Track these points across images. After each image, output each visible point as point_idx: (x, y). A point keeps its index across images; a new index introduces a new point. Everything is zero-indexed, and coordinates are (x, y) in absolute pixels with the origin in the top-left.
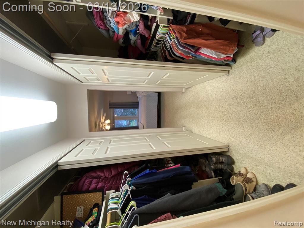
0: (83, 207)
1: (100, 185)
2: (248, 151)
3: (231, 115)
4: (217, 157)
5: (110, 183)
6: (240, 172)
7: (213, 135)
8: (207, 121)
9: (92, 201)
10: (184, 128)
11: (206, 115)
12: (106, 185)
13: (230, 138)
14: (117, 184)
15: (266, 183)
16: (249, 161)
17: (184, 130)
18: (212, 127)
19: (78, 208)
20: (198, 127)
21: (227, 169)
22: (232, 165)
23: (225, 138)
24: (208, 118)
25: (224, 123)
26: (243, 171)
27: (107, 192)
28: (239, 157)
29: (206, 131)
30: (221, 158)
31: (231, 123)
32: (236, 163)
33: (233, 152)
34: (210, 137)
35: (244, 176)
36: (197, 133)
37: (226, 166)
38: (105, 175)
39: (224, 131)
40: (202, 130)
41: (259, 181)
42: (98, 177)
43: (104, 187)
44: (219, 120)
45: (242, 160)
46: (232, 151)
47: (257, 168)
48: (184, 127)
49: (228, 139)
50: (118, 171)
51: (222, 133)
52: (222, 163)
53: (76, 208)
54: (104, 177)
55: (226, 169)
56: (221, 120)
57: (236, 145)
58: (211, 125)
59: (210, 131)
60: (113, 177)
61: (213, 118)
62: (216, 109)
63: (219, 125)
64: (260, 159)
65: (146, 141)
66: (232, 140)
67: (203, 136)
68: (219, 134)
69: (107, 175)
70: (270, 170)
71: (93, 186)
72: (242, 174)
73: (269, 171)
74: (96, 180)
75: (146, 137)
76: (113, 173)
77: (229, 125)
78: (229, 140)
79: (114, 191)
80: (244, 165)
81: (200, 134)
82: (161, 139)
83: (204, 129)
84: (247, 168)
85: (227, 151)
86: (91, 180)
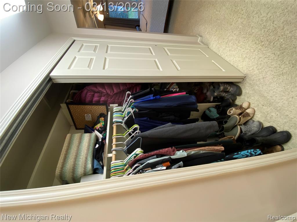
0: (90, 115)
1: (103, 99)
2: (267, 90)
3: (277, 39)
4: (226, 86)
5: (113, 98)
6: (242, 105)
7: (233, 59)
8: (236, 37)
9: (98, 111)
10: (200, 38)
11: (240, 27)
12: (109, 100)
13: (255, 69)
14: (120, 99)
15: (262, 121)
16: (259, 99)
17: (199, 41)
18: (239, 47)
19: (86, 115)
20: (220, 42)
21: (230, 99)
22: (237, 96)
23: (248, 67)
24: (240, 33)
25: (260, 47)
26: (245, 105)
27: (111, 105)
28: (250, 92)
29: (228, 51)
30: (229, 88)
31: (270, 50)
32: (242, 96)
33: (247, 85)
34: (228, 60)
35: (244, 110)
36: (214, 50)
37: (230, 96)
38: (106, 92)
39: (251, 58)
40: (224, 47)
41: (255, 117)
42: (100, 92)
43: (107, 101)
44: (255, 41)
45: (251, 95)
46: (245, 84)
47: (262, 107)
48: (201, 36)
49: (250, 69)
50: (120, 89)
51: (247, 60)
52: (228, 92)
53: (84, 115)
54: (106, 93)
55: (228, 99)
56: (257, 42)
57: (255, 79)
58: (239, 44)
59: (233, 52)
60: (115, 94)
61: (247, 36)
62: (261, 23)
63: (250, 48)
64: (273, 101)
65: (151, 54)
66: (255, 72)
67: (220, 56)
68: (242, 60)
69: (109, 92)
70: (275, 114)
71: (96, 99)
72: (243, 108)
73: (273, 114)
74: (99, 94)
75: (151, 48)
76: (115, 91)
77: (264, 52)
78: (251, 71)
79: (117, 105)
80: (250, 100)
81: (218, 53)
82: (169, 54)
83: (226, 47)
84: (251, 104)
85: (240, 82)
86: (93, 93)
